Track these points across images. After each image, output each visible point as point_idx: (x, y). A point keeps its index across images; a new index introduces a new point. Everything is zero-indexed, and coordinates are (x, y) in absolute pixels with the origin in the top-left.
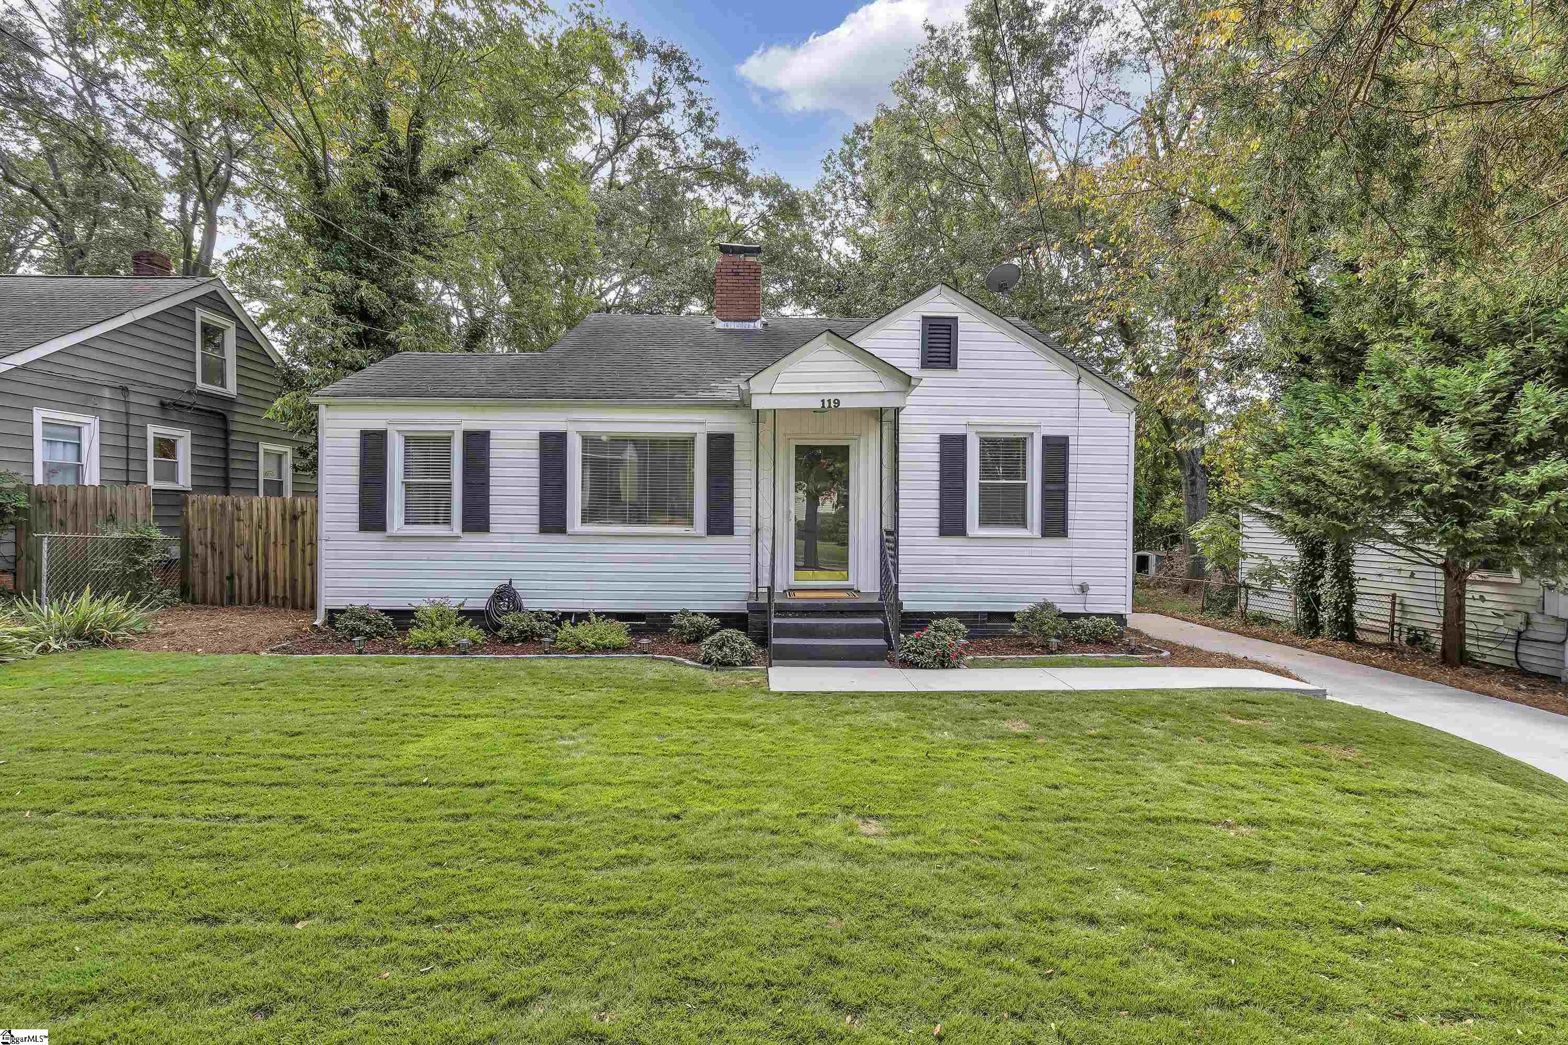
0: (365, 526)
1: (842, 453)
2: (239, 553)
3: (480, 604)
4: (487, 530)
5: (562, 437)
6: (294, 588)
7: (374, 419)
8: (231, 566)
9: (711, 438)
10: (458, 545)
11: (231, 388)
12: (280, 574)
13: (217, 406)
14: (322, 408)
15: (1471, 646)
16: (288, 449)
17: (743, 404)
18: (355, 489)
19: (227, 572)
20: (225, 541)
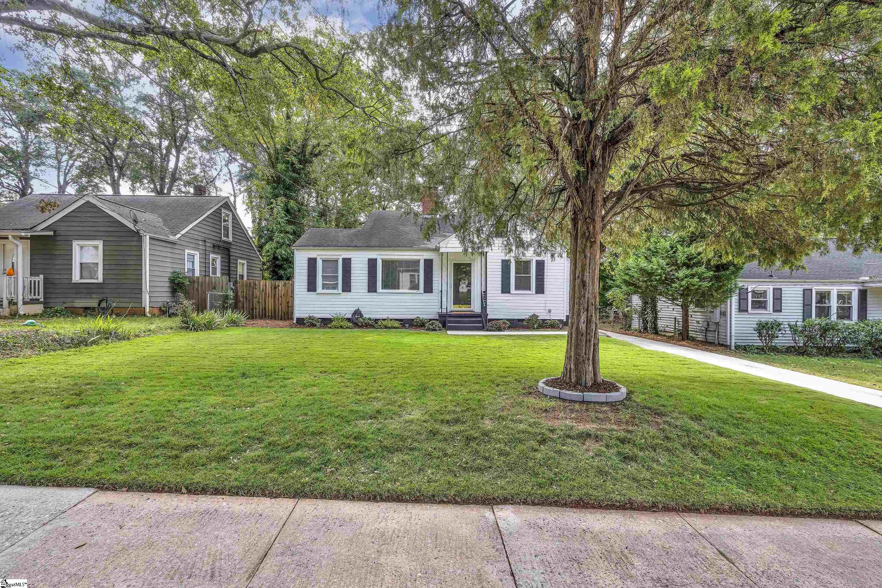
0: (309, 290)
1: (469, 265)
2: (255, 300)
3: (349, 316)
4: (350, 291)
5: (375, 260)
6: (275, 312)
7: (313, 254)
8: (253, 304)
9: (426, 261)
10: (341, 296)
11: (231, 239)
12: (270, 308)
13: (226, 245)
14: (295, 251)
15: (691, 334)
16: (245, 262)
17: (437, 249)
18: (306, 278)
19: (251, 308)
20: (251, 296)
